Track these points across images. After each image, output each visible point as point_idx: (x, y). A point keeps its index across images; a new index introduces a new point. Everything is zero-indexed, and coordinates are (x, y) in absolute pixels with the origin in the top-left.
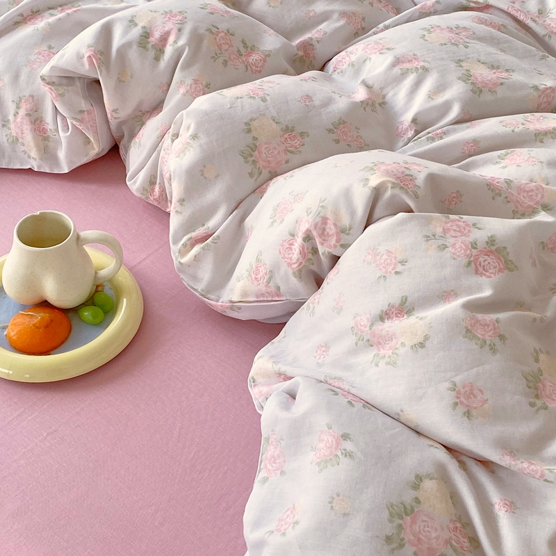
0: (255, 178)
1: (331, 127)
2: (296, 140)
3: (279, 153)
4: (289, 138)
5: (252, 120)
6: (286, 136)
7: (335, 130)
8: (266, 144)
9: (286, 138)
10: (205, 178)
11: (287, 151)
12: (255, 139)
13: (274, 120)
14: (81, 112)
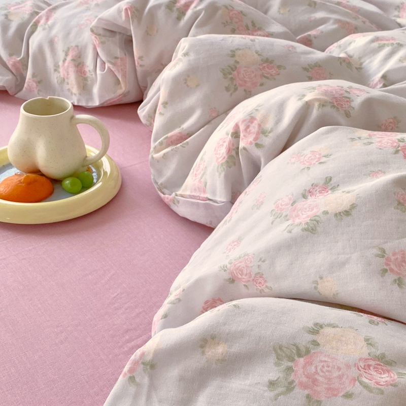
0: (231, 92)
1: (307, 67)
2: (273, 70)
3: (255, 76)
4: (267, 67)
5: (237, 49)
6: (265, 65)
7: (310, 70)
8: (245, 67)
9: (264, 67)
10: (188, 86)
11: (263, 76)
12: (237, 62)
13: (257, 53)
14: (116, 58)
